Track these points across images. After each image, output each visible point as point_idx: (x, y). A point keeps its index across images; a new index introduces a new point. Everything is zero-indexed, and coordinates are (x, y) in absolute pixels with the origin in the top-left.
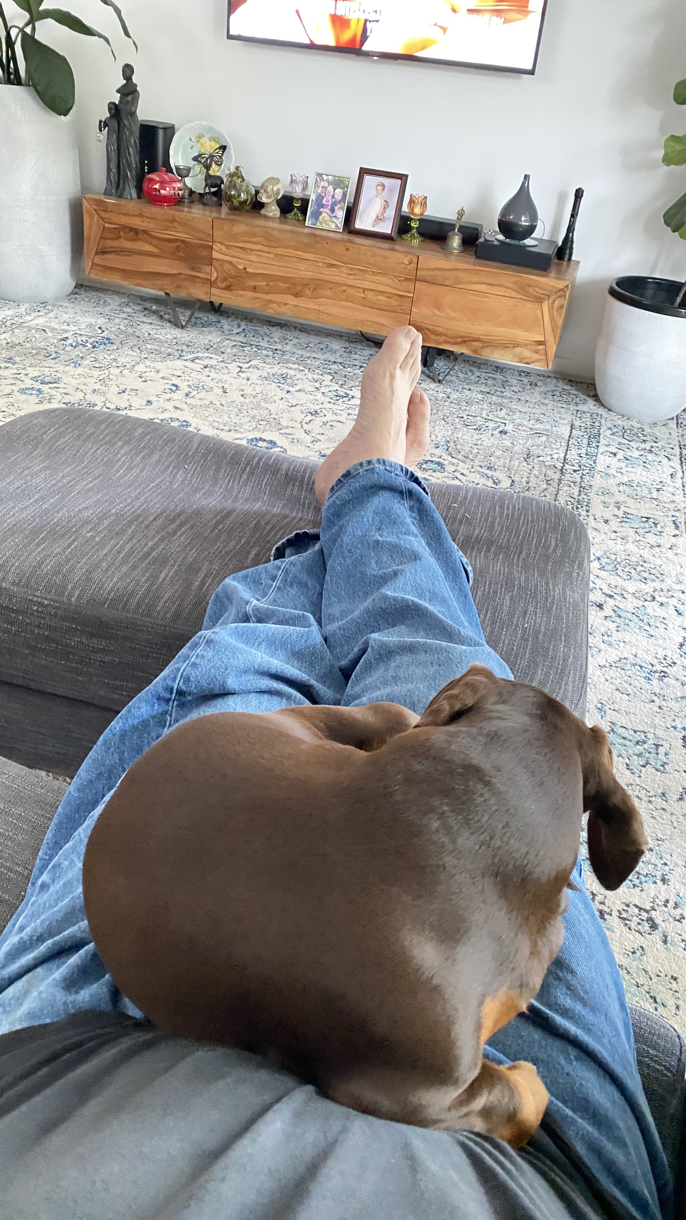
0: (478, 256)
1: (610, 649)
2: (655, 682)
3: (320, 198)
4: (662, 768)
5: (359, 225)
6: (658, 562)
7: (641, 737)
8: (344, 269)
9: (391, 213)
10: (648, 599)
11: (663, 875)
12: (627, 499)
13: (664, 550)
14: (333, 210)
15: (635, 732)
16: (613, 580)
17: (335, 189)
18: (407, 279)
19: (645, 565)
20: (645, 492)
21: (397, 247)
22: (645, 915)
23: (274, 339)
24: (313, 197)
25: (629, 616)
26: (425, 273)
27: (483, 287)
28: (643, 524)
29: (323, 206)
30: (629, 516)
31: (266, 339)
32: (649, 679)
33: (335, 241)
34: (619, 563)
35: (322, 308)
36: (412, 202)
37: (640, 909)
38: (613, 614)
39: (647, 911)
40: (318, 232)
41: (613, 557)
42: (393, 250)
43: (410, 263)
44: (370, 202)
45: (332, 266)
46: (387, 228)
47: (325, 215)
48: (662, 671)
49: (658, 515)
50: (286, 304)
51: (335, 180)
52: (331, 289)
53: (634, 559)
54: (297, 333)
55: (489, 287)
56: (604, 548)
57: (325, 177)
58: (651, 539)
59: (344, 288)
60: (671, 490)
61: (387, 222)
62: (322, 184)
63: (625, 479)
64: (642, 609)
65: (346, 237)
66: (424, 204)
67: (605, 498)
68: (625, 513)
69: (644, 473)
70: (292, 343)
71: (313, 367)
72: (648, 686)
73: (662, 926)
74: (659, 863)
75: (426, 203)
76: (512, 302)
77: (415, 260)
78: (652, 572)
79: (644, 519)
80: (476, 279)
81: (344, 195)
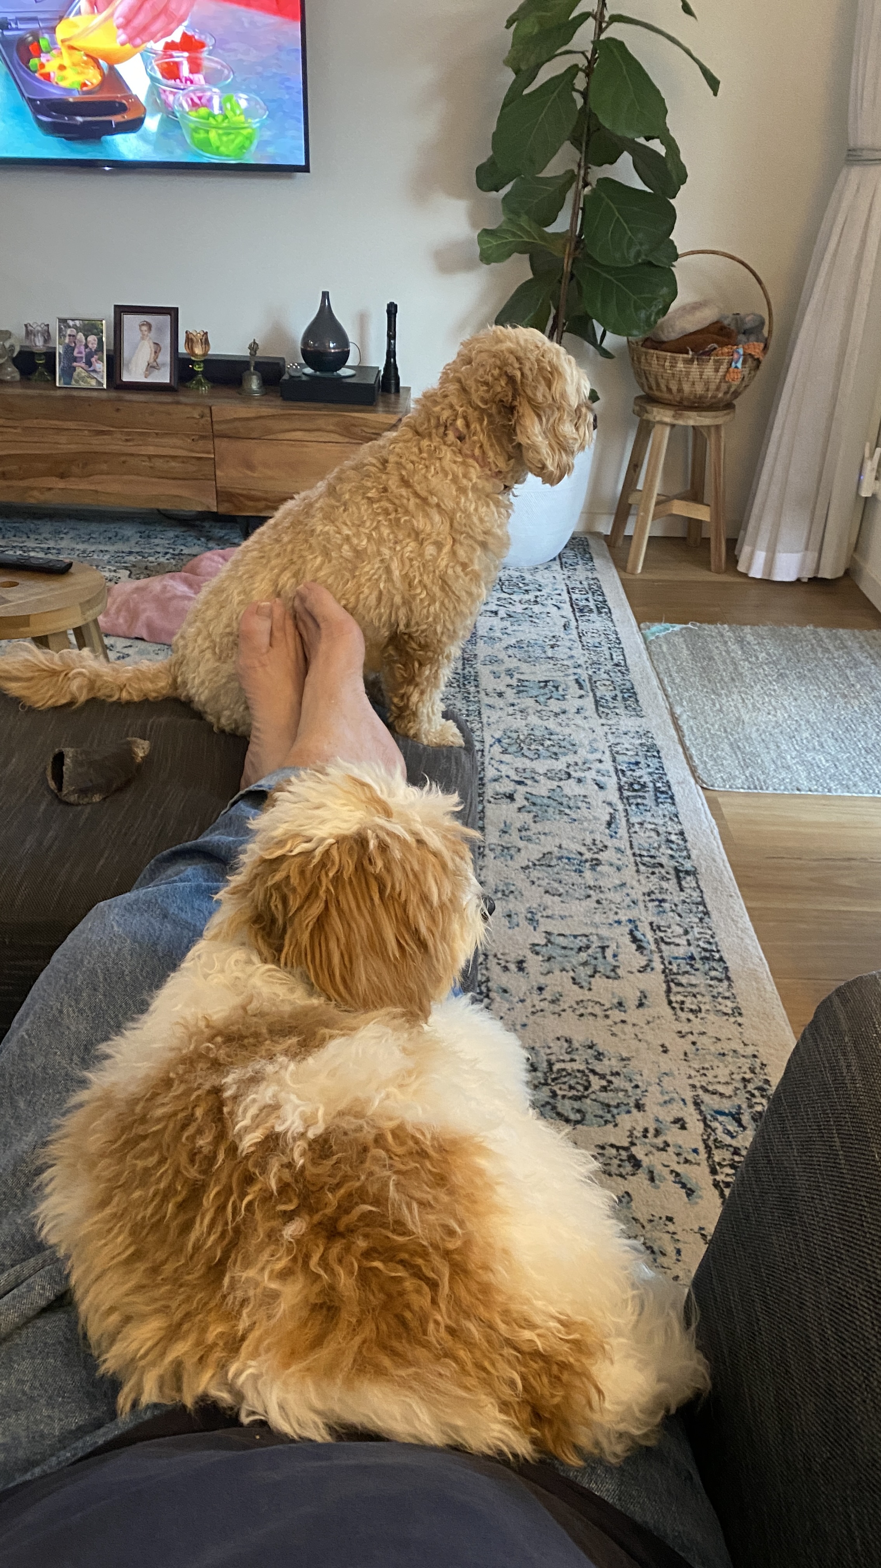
0: (285, 398)
1: (530, 846)
2: (588, 874)
3: (69, 350)
4: (613, 974)
5: (126, 377)
6: (567, 731)
7: (582, 942)
8: (119, 436)
9: (165, 357)
10: (563, 777)
11: (637, 1100)
12: (519, 664)
13: (570, 716)
14: (89, 363)
15: (575, 937)
16: (521, 763)
17: (86, 337)
18: (203, 437)
19: (552, 737)
20: (538, 652)
21: (182, 399)
22: (624, 1154)
23: (44, 535)
24: (60, 350)
25: (546, 801)
26: (223, 427)
27: (298, 435)
28: (542, 691)
29: (75, 359)
30: (525, 683)
31: (32, 536)
32: (581, 871)
33: (101, 401)
34: (523, 742)
35: (99, 488)
36: (189, 341)
37: (618, 1148)
38: (526, 803)
39: (626, 1149)
40: (75, 393)
41: (514, 735)
42: (178, 403)
43: (202, 416)
44: (135, 347)
45: (103, 433)
46: (164, 376)
47: (80, 369)
48: (592, 860)
49: (558, 676)
50: (50, 489)
51: (85, 325)
52: (106, 462)
53: (537, 733)
54: (72, 523)
55: (307, 434)
56: (502, 726)
57: (71, 323)
58: (555, 705)
59: (123, 458)
60: (569, 644)
61: (163, 369)
62: (69, 331)
63: (513, 641)
64: (558, 790)
65: (113, 394)
66: (206, 342)
67: (495, 668)
68: (519, 680)
69: (533, 630)
70: (69, 536)
71: (102, 564)
72: (580, 880)
73: (645, 1161)
74: (628, 1086)
75: (207, 340)
76: (338, 448)
77: (207, 411)
78: (563, 744)
79: (542, 684)
80: (286, 425)
81: (100, 341)
